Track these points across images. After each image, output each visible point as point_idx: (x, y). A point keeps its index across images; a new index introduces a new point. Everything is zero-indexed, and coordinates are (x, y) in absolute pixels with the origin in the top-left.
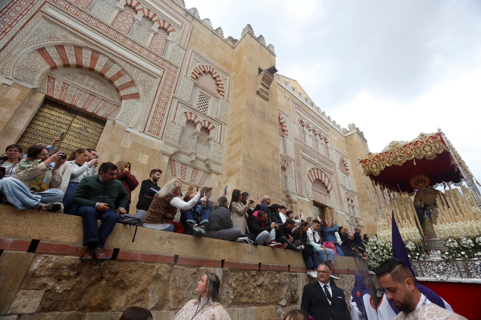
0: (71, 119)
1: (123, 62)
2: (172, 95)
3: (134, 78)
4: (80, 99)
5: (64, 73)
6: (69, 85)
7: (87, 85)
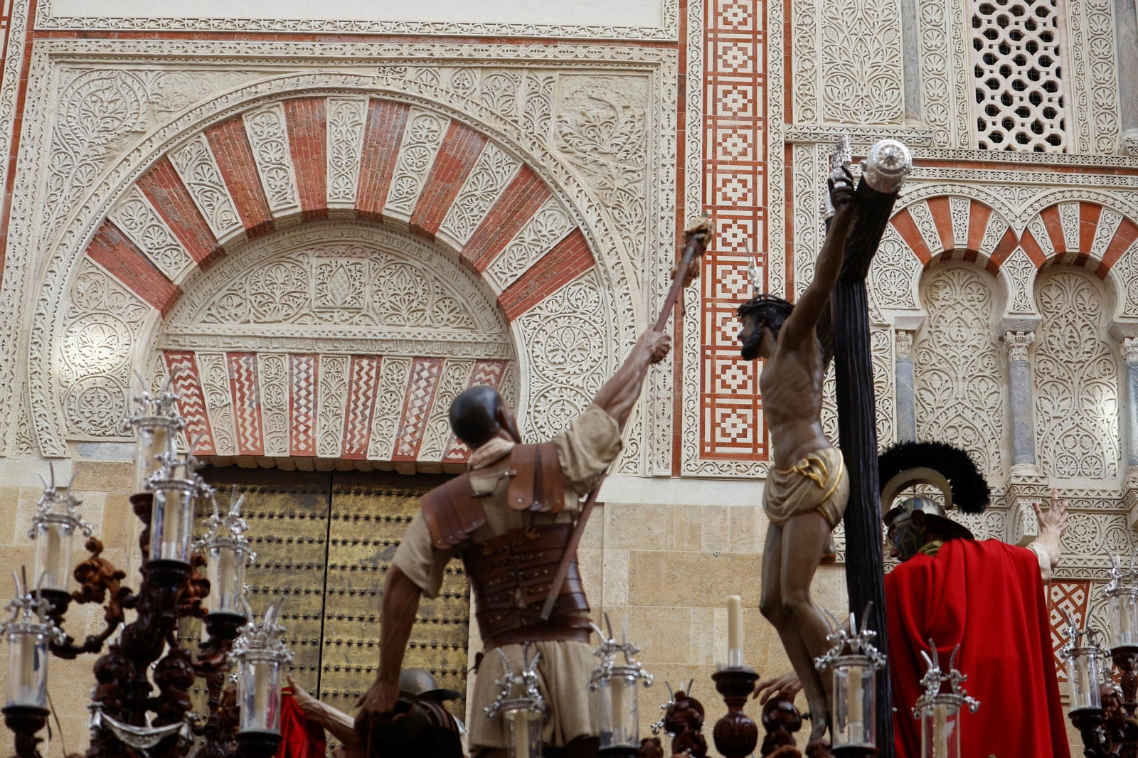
0: (314, 528)
1: (446, 75)
2: (779, 131)
3: (525, 145)
4: (320, 410)
5: (216, 299)
6: (254, 354)
7: (324, 309)
